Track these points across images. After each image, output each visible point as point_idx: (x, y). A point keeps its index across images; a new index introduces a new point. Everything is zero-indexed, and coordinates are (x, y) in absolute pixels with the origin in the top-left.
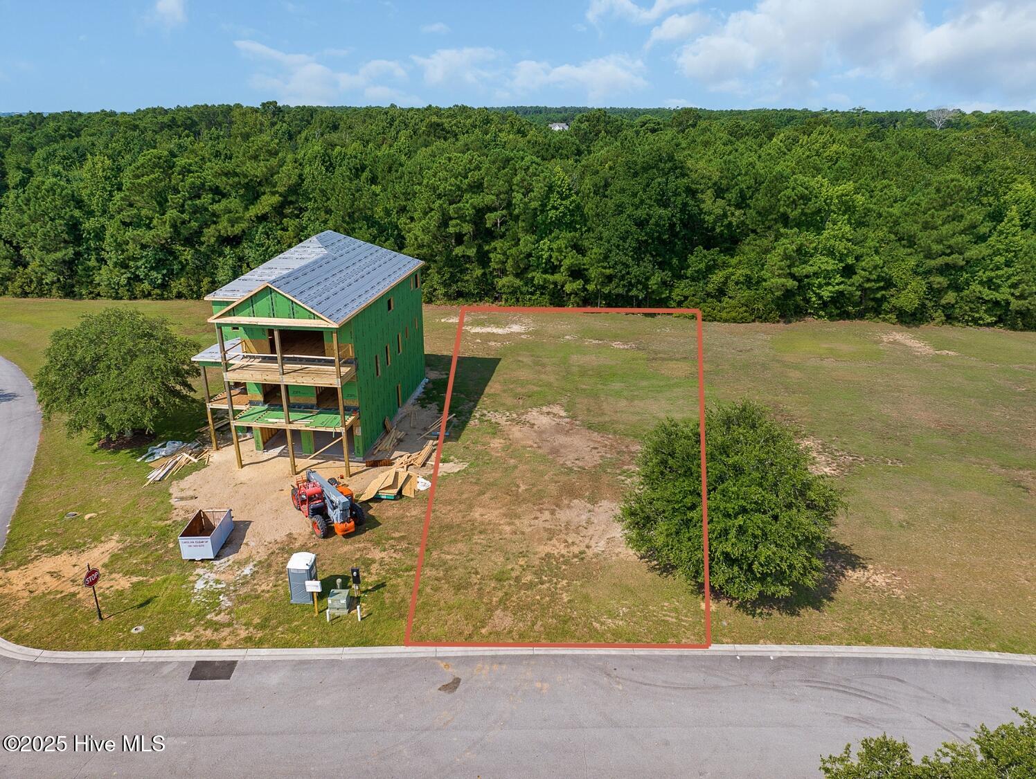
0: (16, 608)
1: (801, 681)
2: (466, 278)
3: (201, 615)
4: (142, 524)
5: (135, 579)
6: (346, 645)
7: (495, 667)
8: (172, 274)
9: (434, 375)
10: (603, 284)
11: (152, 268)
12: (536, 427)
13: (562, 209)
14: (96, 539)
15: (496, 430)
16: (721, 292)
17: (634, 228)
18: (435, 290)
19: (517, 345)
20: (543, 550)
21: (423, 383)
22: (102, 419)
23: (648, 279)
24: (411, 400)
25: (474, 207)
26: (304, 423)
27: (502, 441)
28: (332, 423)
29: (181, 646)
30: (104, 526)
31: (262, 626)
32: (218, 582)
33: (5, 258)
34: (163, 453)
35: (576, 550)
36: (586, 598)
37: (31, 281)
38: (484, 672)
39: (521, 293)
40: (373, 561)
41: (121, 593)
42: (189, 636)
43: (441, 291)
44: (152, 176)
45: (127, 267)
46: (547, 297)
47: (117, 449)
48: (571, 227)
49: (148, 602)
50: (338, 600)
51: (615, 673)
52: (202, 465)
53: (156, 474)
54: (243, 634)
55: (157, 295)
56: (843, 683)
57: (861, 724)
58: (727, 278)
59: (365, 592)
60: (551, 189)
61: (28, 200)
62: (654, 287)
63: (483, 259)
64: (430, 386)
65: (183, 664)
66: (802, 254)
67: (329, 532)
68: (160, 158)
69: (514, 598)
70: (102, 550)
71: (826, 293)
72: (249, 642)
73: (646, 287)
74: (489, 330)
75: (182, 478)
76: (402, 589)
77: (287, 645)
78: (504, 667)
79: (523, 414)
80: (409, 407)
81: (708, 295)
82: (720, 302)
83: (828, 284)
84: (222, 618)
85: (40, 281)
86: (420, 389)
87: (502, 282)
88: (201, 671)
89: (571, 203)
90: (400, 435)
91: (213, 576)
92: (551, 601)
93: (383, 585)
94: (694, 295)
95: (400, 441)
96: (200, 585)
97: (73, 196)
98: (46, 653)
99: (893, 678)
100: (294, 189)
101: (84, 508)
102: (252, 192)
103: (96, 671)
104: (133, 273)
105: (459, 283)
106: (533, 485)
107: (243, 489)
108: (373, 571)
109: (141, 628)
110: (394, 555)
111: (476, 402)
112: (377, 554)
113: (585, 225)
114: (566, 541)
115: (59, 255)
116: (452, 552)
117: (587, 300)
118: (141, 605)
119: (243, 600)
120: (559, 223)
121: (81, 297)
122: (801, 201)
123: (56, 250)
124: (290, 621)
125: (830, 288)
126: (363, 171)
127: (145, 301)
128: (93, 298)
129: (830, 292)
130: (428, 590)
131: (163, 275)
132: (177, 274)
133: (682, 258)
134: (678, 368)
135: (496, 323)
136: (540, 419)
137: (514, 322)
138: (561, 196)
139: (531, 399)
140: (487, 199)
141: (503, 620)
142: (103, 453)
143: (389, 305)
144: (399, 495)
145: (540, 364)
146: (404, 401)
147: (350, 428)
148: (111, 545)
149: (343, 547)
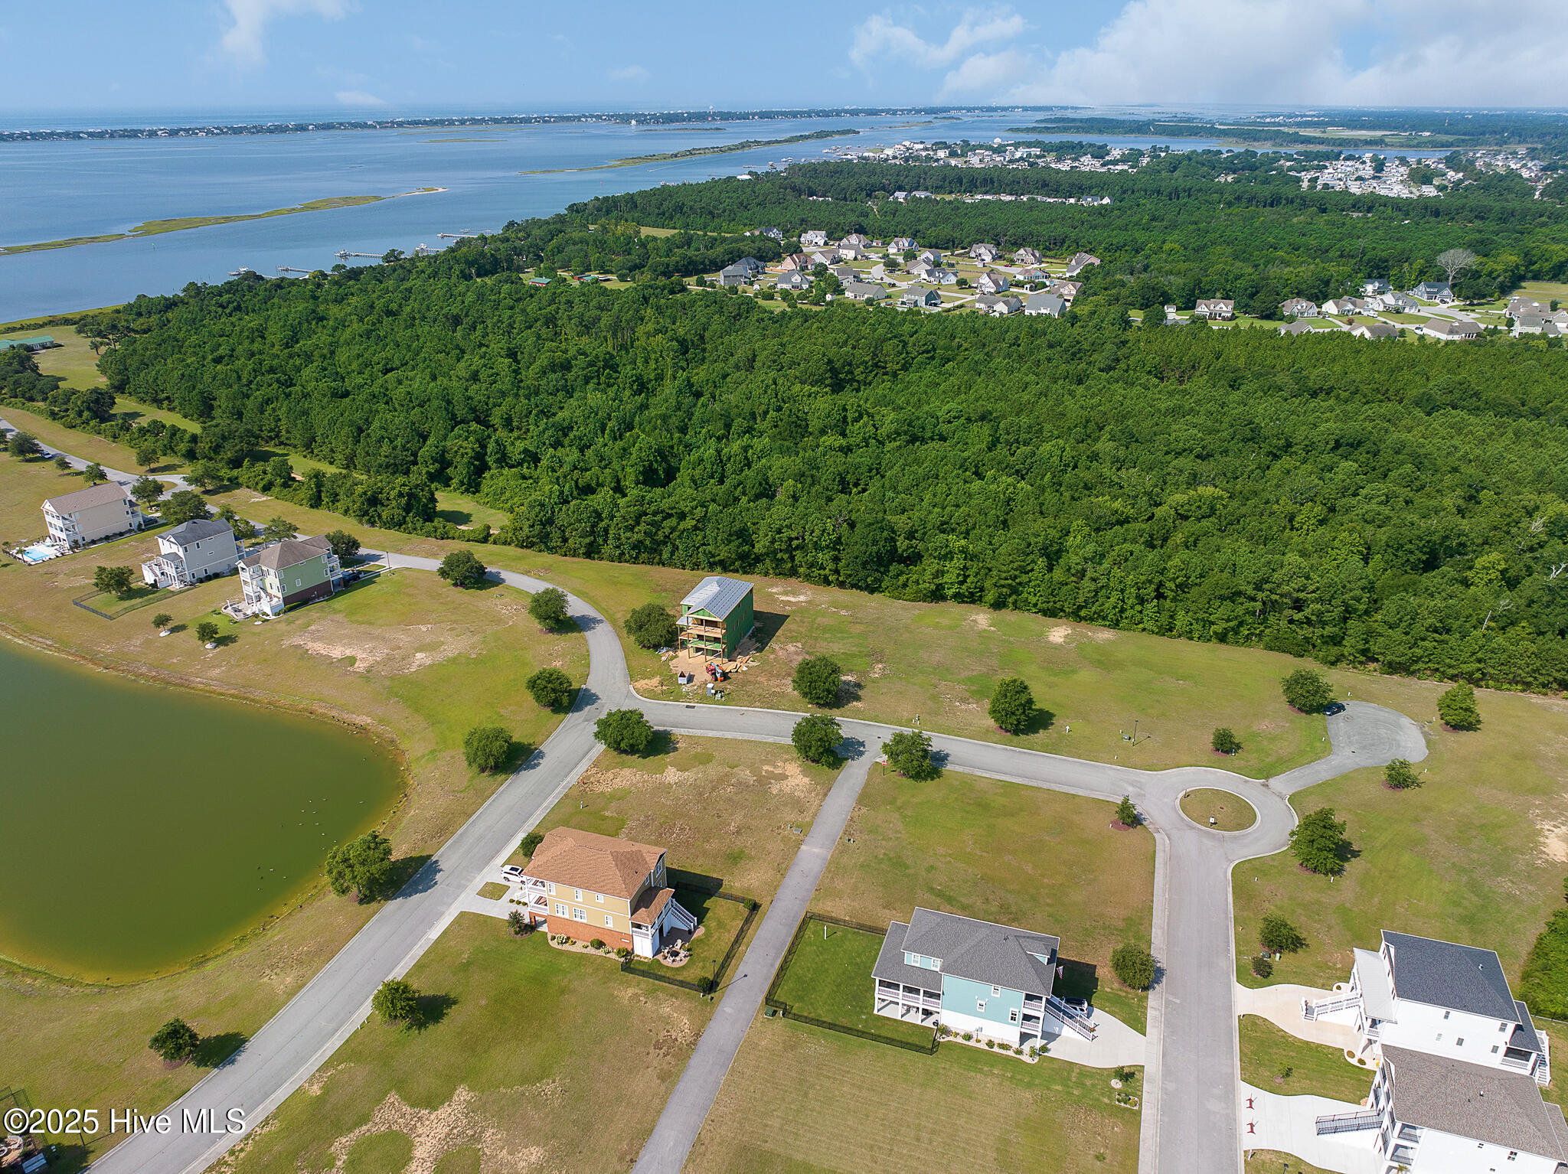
0: (641, 691)
2: (783, 567)
3: (686, 696)
4: (665, 673)
5: (667, 687)
9: (758, 624)
10: (846, 578)
11: (631, 549)
13: (828, 541)
14: (653, 677)
15: (774, 651)
16: (905, 585)
17: (861, 554)
19: (801, 609)
20: (773, 690)
21: (755, 627)
22: (645, 639)
23: (867, 577)
24: (747, 637)
25: (787, 537)
26: (711, 646)
27: (774, 655)
28: (718, 647)
29: (681, 702)
30: (654, 673)
34: (664, 651)
35: (786, 689)
37: (570, 550)
38: (750, 713)
39: (810, 577)
42: (683, 700)
43: (771, 571)
45: (619, 548)
47: (650, 649)
48: (834, 549)
49: (671, 692)
50: (719, 695)
52: (676, 657)
53: (663, 658)
54: (696, 701)
55: (633, 562)
58: (908, 579)
60: (824, 531)
62: (870, 582)
63: (792, 558)
64: (756, 630)
65: (685, 705)
66: (940, 573)
67: (716, 680)
69: (761, 699)
70: (656, 679)
71: (951, 592)
72: (699, 703)
73: (866, 581)
74: (789, 597)
75: (672, 660)
76: (735, 694)
79: (786, 645)
80: (745, 639)
81: (899, 587)
82: (905, 590)
84: (691, 697)
85: (575, 551)
86: (751, 632)
87: (801, 570)
88: (687, 707)
90: (740, 651)
92: (770, 701)
94: (891, 586)
95: (740, 653)
98: (653, 701)
101: (646, 668)
102: (682, 516)
103: (664, 704)
104: (622, 551)
105: (779, 569)
106: (778, 672)
107: (691, 664)
109: (671, 698)
110: (735, 686)
111: (771, 639)
116: (749, 688)
117: (842, 585)
119: (695, 694)
120: (827, 547)
121: (594, 559)
125: (953, 590)
127: (626, 564)
128: (600, 560)
129: (953, 592)
130: (741, 696)
131: (637, 552)
132: (643, 554)
133: (887, 566)
134: (859, 628)
135: (794, 594)
136: (791, 648)
137: (802, 594)
138: (829, 534)
139: (793, 639)
140: (794, 535)
141: (757, 704)
142: (644, 649)
143: (740, 606)
144: (737, 671)
145: (801, 622)
146: (743, 637)
147: (725, 649)
148: (658, 678)
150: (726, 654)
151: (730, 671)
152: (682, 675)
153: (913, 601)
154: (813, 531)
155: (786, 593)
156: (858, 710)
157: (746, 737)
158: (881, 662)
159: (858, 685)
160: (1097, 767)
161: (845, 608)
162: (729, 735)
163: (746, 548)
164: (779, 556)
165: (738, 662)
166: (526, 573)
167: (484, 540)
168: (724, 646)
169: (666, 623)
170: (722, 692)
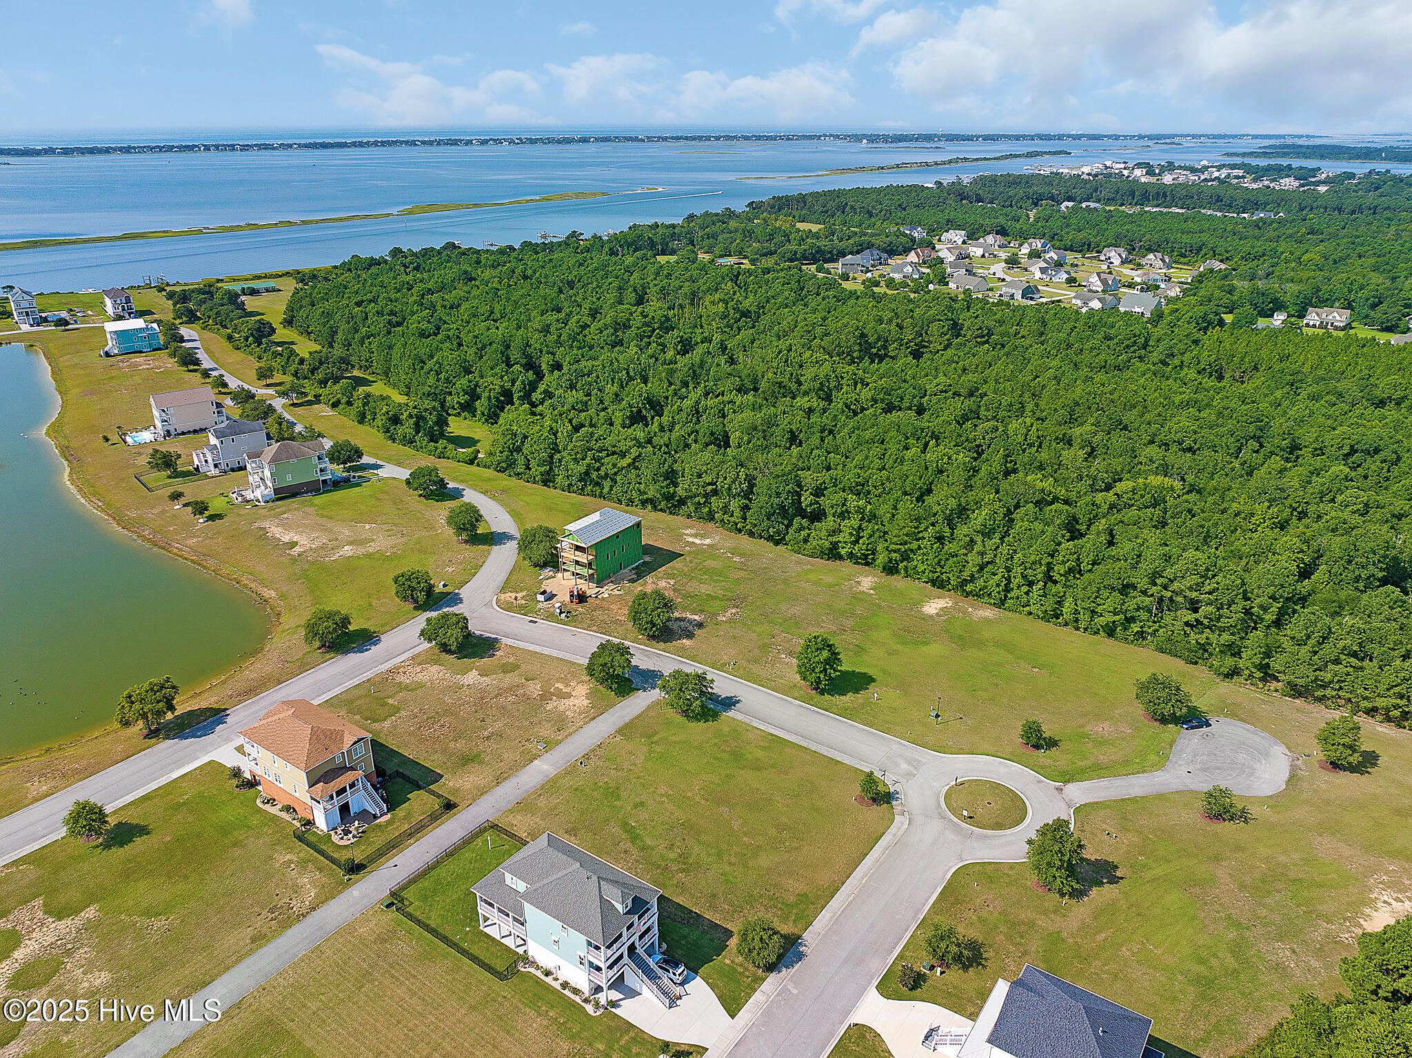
0: (502, 602)
2: (702, 511)
3: (536, 612)
4: (533, 589)
5: (526, 601)
6: (560, 624)
7: (585, 635)
8: (586, 485)
9: (647, 559)
10: (753, 527)
11: (579, 481)
12: (658, 586)
14: (521, 591)
19: (699, 550)
21: (640, 562)
22: (530, 558)
23: (769, 529)
24: (629, 568)
26: (580, 571)
27: (642, 587)
28: (585, 572)
29: (530, 616)
31: (547, 617)
32: (543, 606)
33: (523, 465)
34: (546, 571)
35: (626, 620)
37: (531, 477)
38: (582, 635)
39: (723, 523)
40: (578, 610)
41: (522, 603)
42: (532, 615)
43: (692, 514)
44: (582, 443)
45: (568, 478)
47: (536, 567)
48: (746, 498)
50: (563, 615)
52: (554, 577)
53: (541, 577)
54: (542, 617)
55: (579, 493)
58: (809, 535)
59: (571, 615)
62: (772, 533)
63: (709, 503)
64: (642, 563)
67: (572, 602)
70: (522, 594)
71: (846, 552)
72: (543, 619)
73: (769, 532)
74: (695, 540)
75: (548, 579)
76: (580, 617)
77: (549, 621)
79: (660, 579)
80: (626, 570)
81: (800, 542)
82: (805, 545)
84: (540, 613)
85: (534, 478)
86: (636, 564)
88: (531, 621)
89: (746, 486)
90: (614, 579)
91: (543, 604)
93: (576, 615)
94: (794, 540)
95: (612, 581)
96: (539, 605)
98: (505, 612)
103: (512, 616)
104: (571, 482)
105: (700, 513)
107: (561, 586)
108: (576, 612)
109: (524, 611)
111: (651, 573)
116: (597, 613)
117: (751, 533)
118: (526, 607)
119: (546, 611)
121: (550, 488)
123: (543, 465)
127: (574, 495)
128: (554, 489)
130: (585, 618)
132: (589, 484)
133: (791, 520)
134: (741, 574)
135: (703, 537)
137: (711, 537)
139: (671, 576)
141: (594, 628)
142: (532, 567)
143: (618, 537)
144: (596, 597)
145: (691, 562)
146: (624, 568)
147: (593, 574)
148: (524, 594)
149: (574, 606)
150: (595, 580)
151: (590, 596)
152: (544, 593)
153: (811, 556)
155: (696, 535)
156: (683, 648)
157: (561, 655)
158: (737, 607)
159: (700, 625)
160: (884, 738)
161: (742, 554)
162: (546, 651)
165: (603, 590)
166: (485, 493)
167: (471, 462)
168: (591, 571)
169: (548, 544)
170: (569, 612)
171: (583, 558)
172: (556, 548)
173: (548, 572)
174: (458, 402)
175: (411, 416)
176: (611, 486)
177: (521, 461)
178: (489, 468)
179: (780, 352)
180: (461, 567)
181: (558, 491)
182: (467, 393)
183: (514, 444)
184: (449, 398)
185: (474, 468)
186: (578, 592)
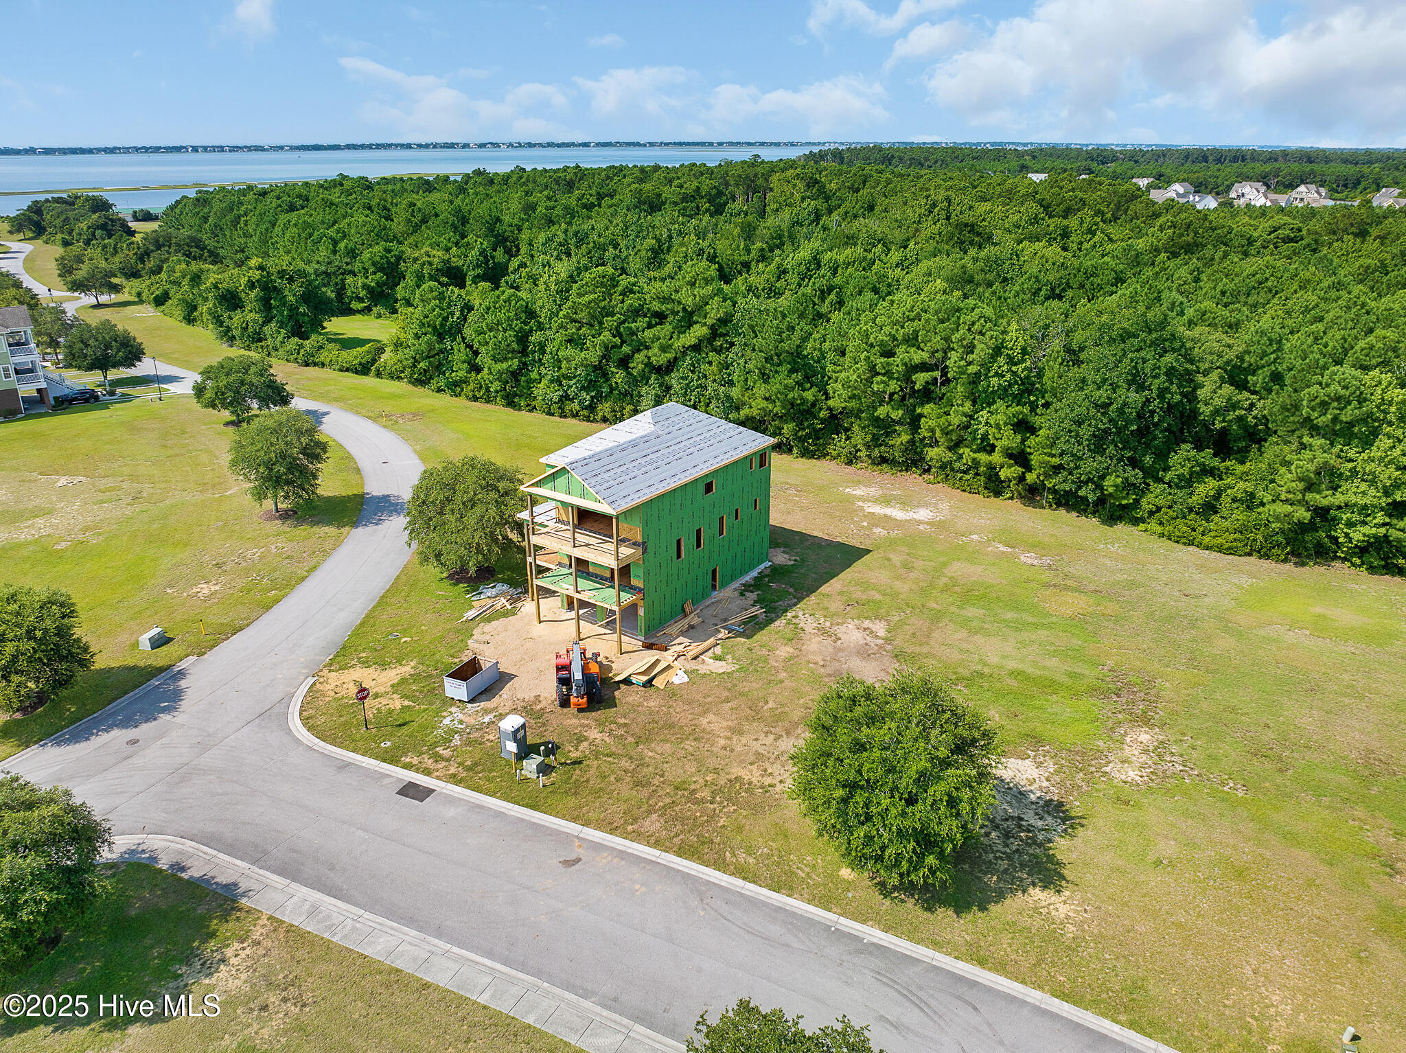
0: (321, 703)
1: (872, 970)
2: (891, 443)
3: (433, 746)
4: (437, 657)
5: (406, 703)
6: (518, 804)
7: (616, 860)
8: (601, 396)
10: (1047, 476)
11: (583, 388)
12: (839, 642)
13: (1008, 376)
14: (399, 662)
15: (796, 635)
16: (1210, 508)
17: (1093, 412)
18: (859, 450)
19: (911, 538)
20: (737, 771)
21: (762, 567)
23: (1103, 477)
24: (735, 585)
25: (905, 364)
26: (588, 594)
27: (791, 650)
28: (607, 598)
29: (407, 767)
30: (410, 651)
31: (469, 769)
32: (461, 722)
33: (464, 362)
34: (489, 594)
35: (768, 781)
36: (740, 829)
37: (481, 387)
38: (604, 861)
39: (952, 469)
40: (586, 739)
41: (390, 712)
42: (415, 760)
44: (592, 296)
45: (561, 384)
46: (982, 479)
47: (459, 582)
48: (1022, 400)
49: (404, 725)
50: (531, 765)
51: (709, 900)
52: (512, 613)
53: (472, 613)
54: (452, 770)
55: (584, 416)
56: (913, 988)
57: (889, 1027)
58: (1219, 492)
59: (562, 764)
60: (998, 351)
61: (488, 309)
62: (1111, 490)
63: (914, 422)
64: (768, 571)
65: (401, 780)
66: (1330, 477)
67: (565, 703)
68: (604, 277)
69: (677, 809)
70: (398, 672)
71: (1358, 535)
72: (454, 779)
73: (1099, 487)
74: (889, 511)
75: (489, 622)
76: (593, 771)
77: (477, 789)
78: (623, 863)
79: (838, 624)
80: (728, 592)
81: (1191, 510)
82: (1208, 521)
83: (1364, 523)
84: (447, 753)
85: (488, 389)
86: (755, 573)
87: (932, 453)
89: (1024, 370)
90: (696, 621)
91: (461, 716)
92: (708, 821)
93: (580, 762)
94: (1170, 507)
95: (692, 627)
96: (447, 721)
97: (527, 307)
98: (322, 743)
99: (969, 1004)
100: (724, 321)
101: (405, 632)
102: (688, 319)
103: (344, 766)
104: (566, 392)
105: (883, 447)
106: (782, 705)
107: (529, 644)
108: (581, 748)
109: (389, 744)
110: (607, 739)
111: (800, 600)
112: (594, 734)
113: (1043, 397)
114: (765, 770)
115: (505, 365)
116: (656, 751)
117: (1031, 494)
118: (400, 725)
119: (469, 743)
120: (1004, 393)
121: (520, 410)
122: (1335, 404)
123: (505, 359)
124: (491, 771)
125: (1365, 529)
126: (829, 295)
127: (574, 421)
128: (530, 411)
129: (1364, 535)
130: (612, 778)
131: (592, 397)
132: (606, 396)
133: (1162, 456)
134: (1073, 604)
135: (905, 503)
136: (851, 634)
137: (927, 506)
138: (1011, 361)
139: (861, 608)
140: (918, 356)
141: (653, 824)
142: (446, 583)
143: (709, 487)
144: (649, 683)
145: (908, 567)
146: (724, 585)
147: (633, 607)
148: (406, 670)
149: (571, 720)
150: (641, 623)
151: (627, 681)
152: (466, 671)
153: (1231, 551)
154: (970, 349)
155: (886, 501)
158: (1145, 721)
159: (1054, 809)
161: (1035, 547)
163: (809, 395)
164: (882, 412)
165: (667, 657)
166: (375, 418)
167: (363, 369)
168: (627, 598)
169: (492, 512)
170: (552, 750)
171: (604, 555)
172: (519, 526)
173: (493, 596)
174: (364, 286)
175: (251, 285)
176: (657, 396)
177: (459, 354)
178: (399, 378)
179: (934, 205)
180: (241, 583)
181: (538, 416)
182: (381, 269)
183: (445, 319)
184: (349, 280)
185: (369, 381)
186: (584, 668)
